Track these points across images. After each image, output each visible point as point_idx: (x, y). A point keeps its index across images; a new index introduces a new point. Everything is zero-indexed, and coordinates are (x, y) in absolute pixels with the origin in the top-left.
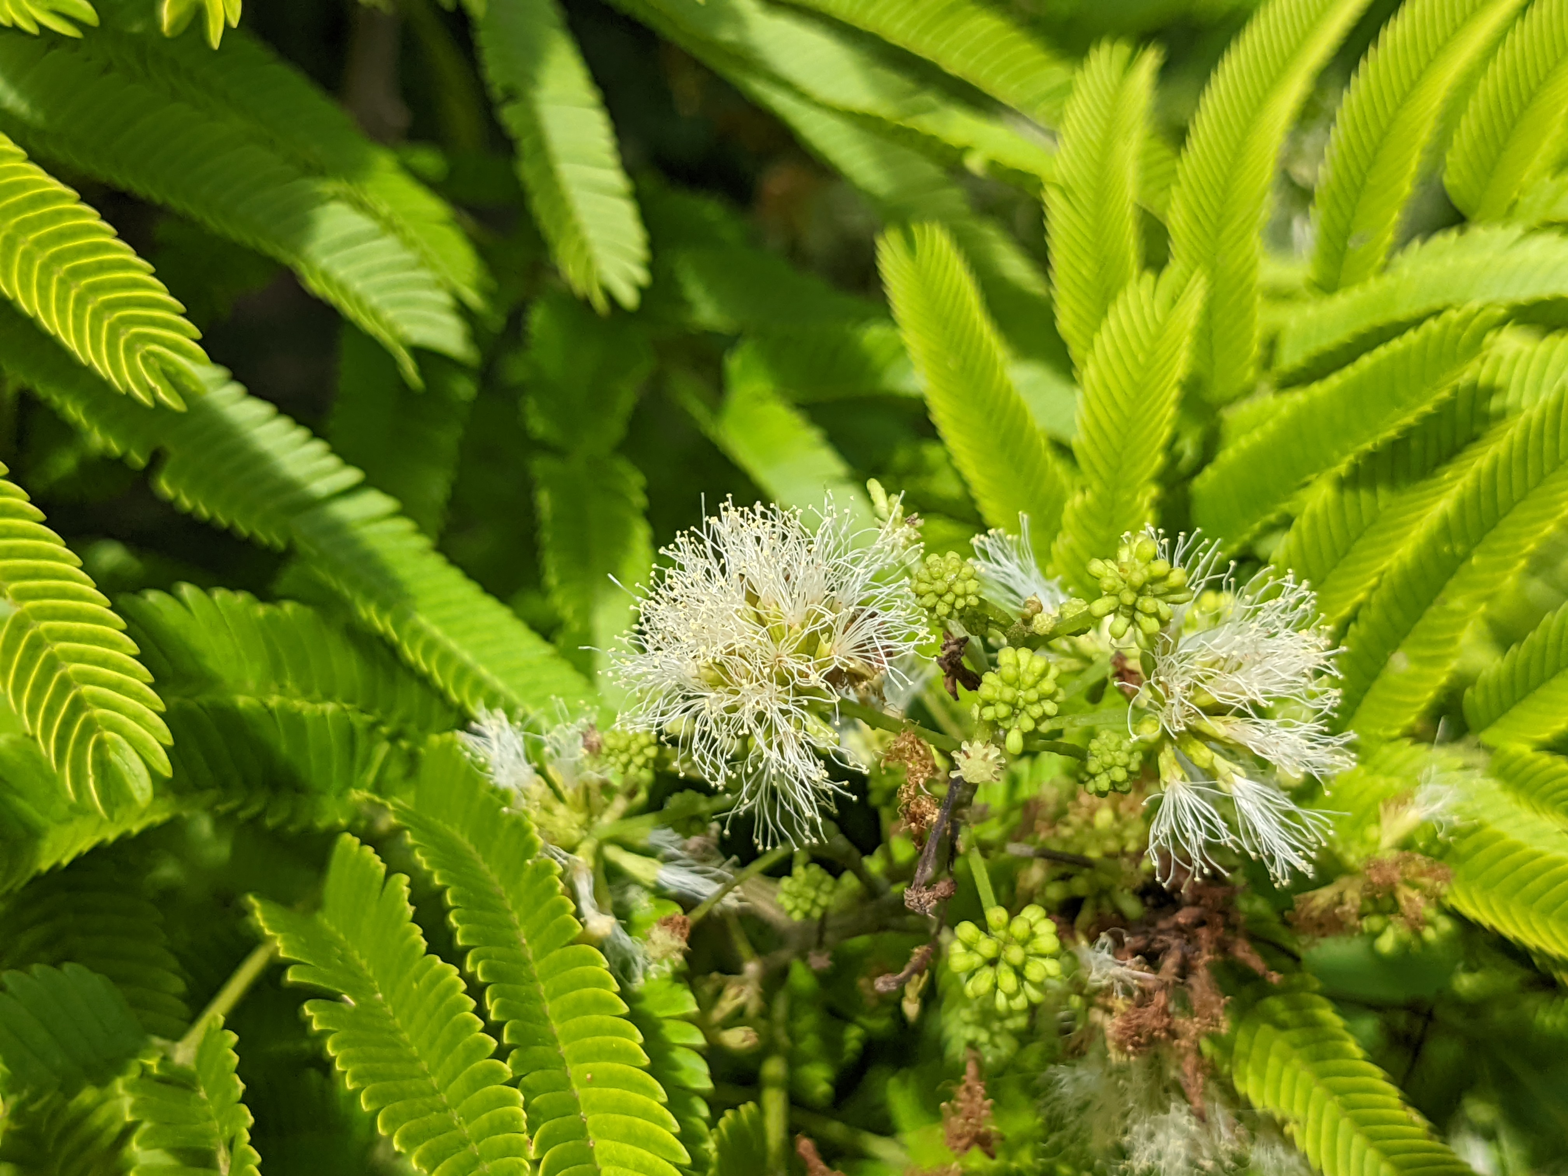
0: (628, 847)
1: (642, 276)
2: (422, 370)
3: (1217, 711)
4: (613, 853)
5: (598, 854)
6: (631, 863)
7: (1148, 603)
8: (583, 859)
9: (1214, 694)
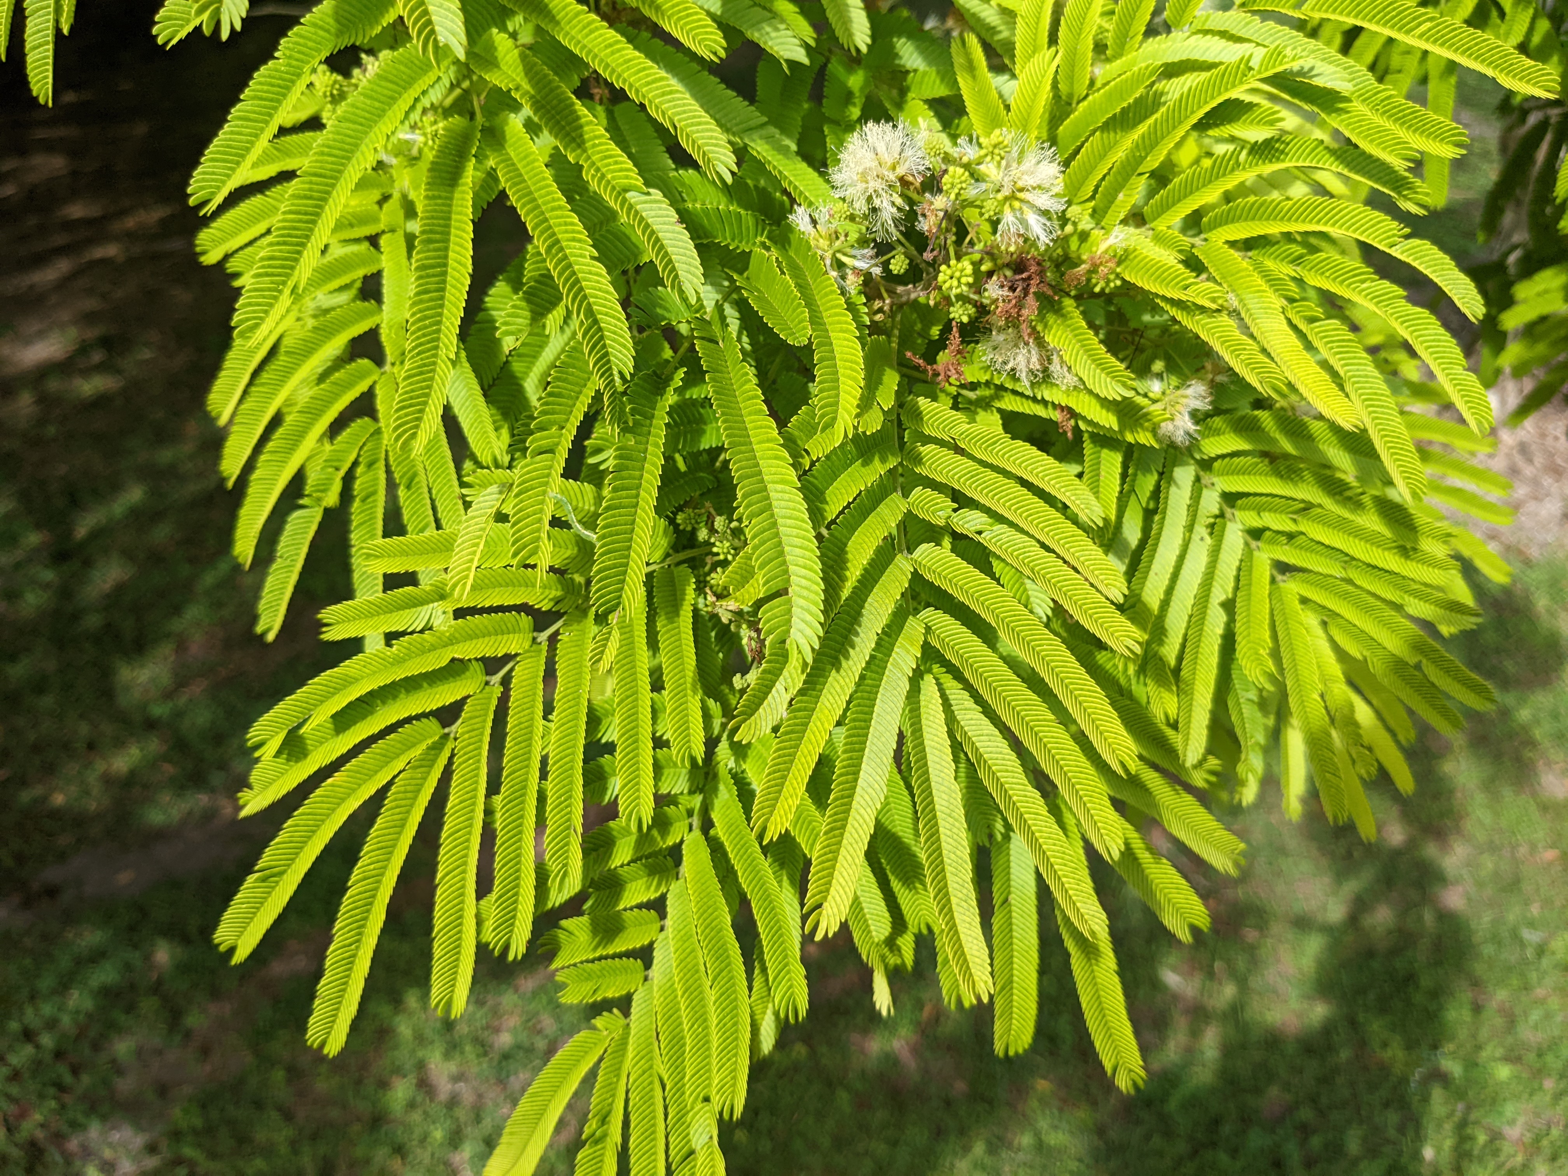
0: (845, 254)
1: (869, 41)
2: (789, 68)
3: (1021, 190)
4: (839, 255)
5: (834, 255)
6: (844, 259)
7: (997, 151)
8: (828, 255)
9: (1020, 184)
